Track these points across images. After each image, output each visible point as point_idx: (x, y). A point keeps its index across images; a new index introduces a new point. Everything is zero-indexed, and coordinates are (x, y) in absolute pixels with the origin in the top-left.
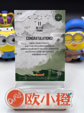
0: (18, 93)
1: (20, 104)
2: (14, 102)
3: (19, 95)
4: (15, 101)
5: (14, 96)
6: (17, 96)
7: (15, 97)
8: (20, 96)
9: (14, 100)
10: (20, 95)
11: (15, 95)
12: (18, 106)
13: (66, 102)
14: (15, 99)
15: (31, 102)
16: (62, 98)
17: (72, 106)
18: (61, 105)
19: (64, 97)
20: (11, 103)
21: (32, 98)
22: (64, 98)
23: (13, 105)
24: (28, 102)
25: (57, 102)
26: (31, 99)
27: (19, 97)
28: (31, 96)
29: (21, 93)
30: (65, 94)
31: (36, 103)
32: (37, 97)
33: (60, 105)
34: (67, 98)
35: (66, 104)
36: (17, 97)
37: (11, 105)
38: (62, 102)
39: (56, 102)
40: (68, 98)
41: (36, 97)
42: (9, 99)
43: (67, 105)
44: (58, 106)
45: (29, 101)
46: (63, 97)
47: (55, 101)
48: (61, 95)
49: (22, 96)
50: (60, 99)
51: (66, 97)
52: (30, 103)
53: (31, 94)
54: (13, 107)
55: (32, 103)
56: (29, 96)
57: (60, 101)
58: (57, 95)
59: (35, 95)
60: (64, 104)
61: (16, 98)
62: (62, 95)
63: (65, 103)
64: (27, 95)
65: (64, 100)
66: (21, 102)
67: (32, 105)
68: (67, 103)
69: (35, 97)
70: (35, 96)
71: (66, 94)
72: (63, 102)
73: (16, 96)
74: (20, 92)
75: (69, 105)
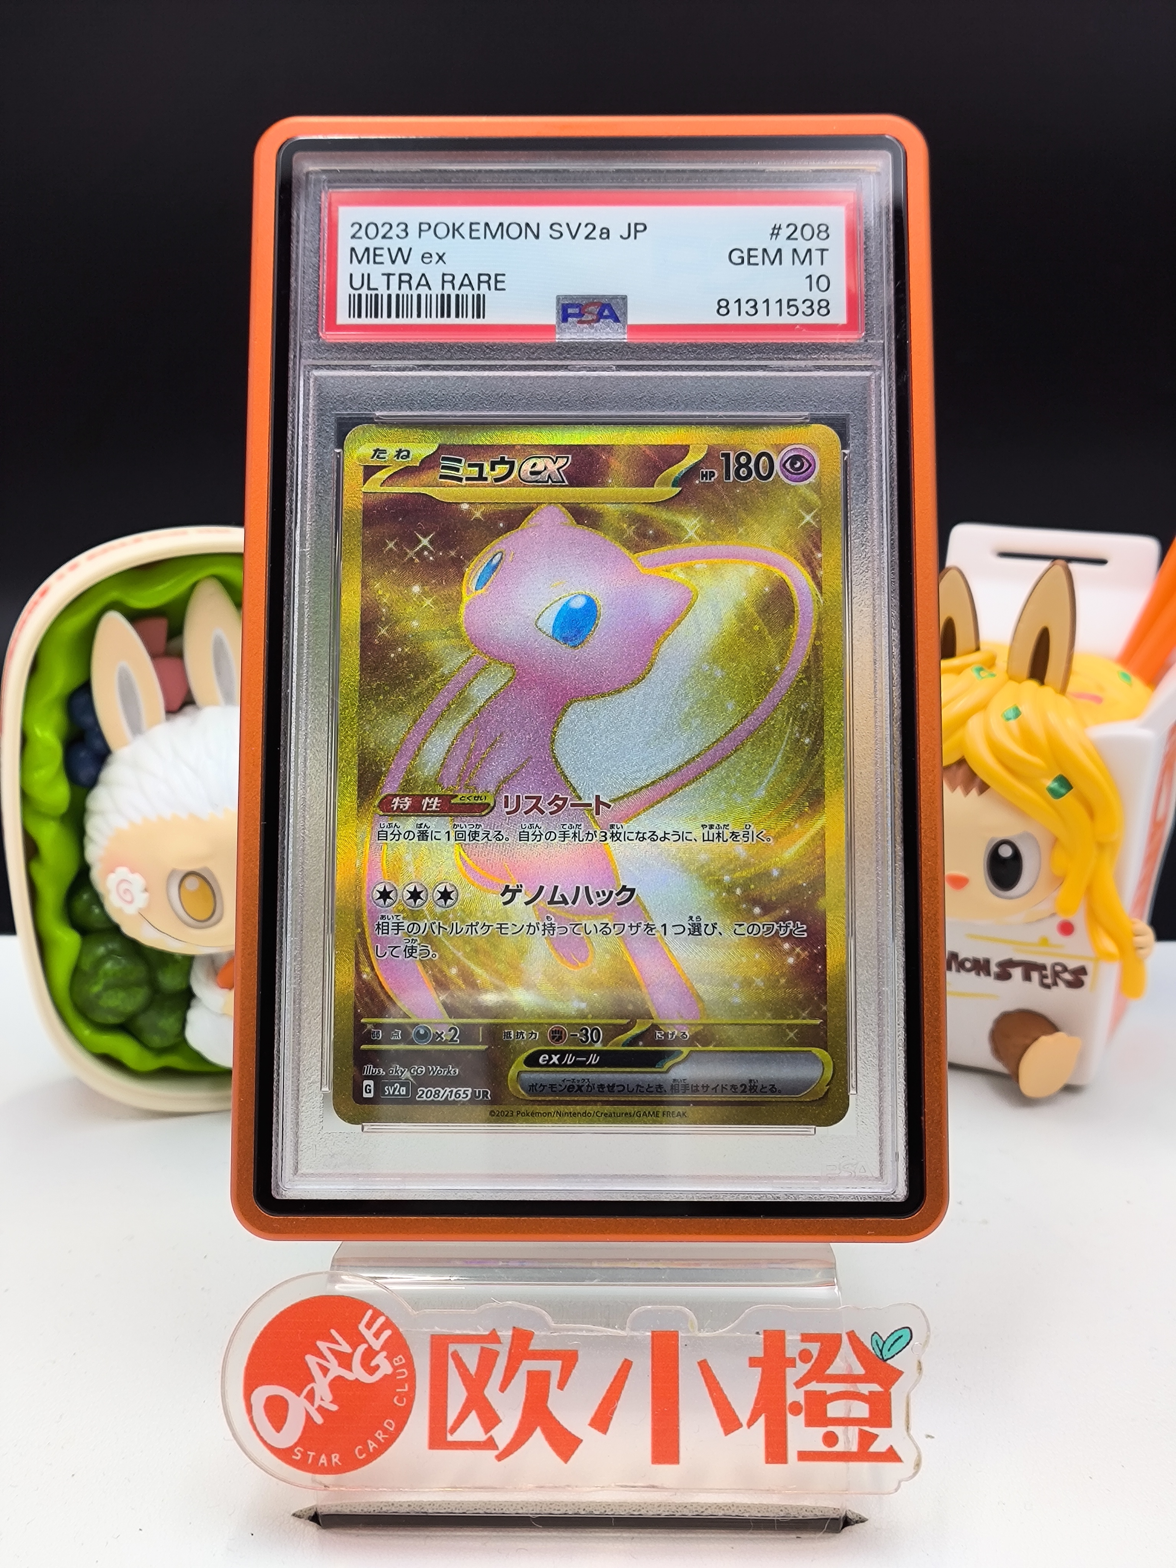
0: (362, 1327)
1: (372, 1445)
2: (319, 1419)
3: (370, 1354)
4: (321, 1410)
5: (311, 1361)
6: (345, 1361)
7: (331, 1376)
8: (380, 1360)
9: (311, 1397)
10: (377, 1345)
11: (322, 1345)
12: (350, 1464)
13: (853, 1432)
14: (322, 1387)
15: (490, 1420)
16: (814, 1386)
17: (918, 1465)
18: (804, 1456)
19: (831, 1371)
20: (278, 1429)
21: (503, 1388)
22: (831, 1388)
23: (305, 1456)
24: (454, 1429)
25: (761, 1420)
26: (491, 1391)
27: (372, 1371)
28: (487, 1360)
29: (388, 1324)
30: (846, 1344)
31: (538, 1438)
32: (554, 1367)
33: (792, 1455)
34: (865, 1388)
35: (854, 1448)
36: (349, 1376)
37: (284, 1454)
38: (809, 1423)
39: (751, 1422)
40: (876, 1388)
41: (547, 1375)
42: (262, 1394)
43: (864, 1454)
44: (777, 1468)
45: (473, 1418)
46: (818, 1373)
47: (744, 1417)
48: (805, 1356)
49: (399, 1360)
50: (795, 1395)
51: (859, 1370)
52: (481, 1437)
53: (494, 1337)
54: (309, 1475)
55: (503, 1434)
56: (472, 1368)
57: (790, 1418)
58: (760, 1353)
59: (534, 1345)
60: (839, 1448)
61: (339, 1378)
62: (814, 1348)
63: (848, 1439)
64: (452, 1348)
65: (835, 1409)
66: (389, 1424)
67: (500, 1458)
68: (867, 1439)
69: (532, 1376)
70: (528, 1365)
71: (852, 1336)
72: (821, 1431)
73: (336, 1354)
74: (377, 1314)
75: (891, 1455)
